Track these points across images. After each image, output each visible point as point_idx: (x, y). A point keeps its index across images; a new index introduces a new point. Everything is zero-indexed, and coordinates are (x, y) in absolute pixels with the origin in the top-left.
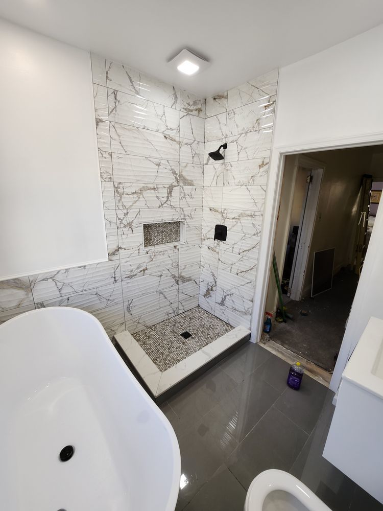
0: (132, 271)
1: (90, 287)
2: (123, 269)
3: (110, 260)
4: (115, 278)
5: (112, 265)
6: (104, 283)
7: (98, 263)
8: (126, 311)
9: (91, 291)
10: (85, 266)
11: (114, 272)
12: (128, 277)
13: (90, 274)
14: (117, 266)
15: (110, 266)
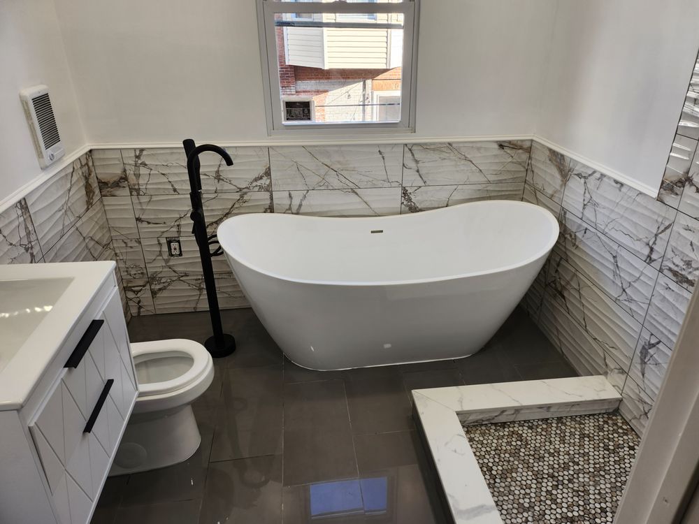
0: (688, 263)
1: (613, 234)
2: (674, 244)
3: (660, 199)
4: (652, 250)
5: (659, 215)
6: (632, 246)
7: (641, 193)
8: (638, 352)
9: (611, 244)
10: (622, 185)
11: (656, 235)
12: (675, 274)
13: (623, 206)
14: (667, 224)
15: (654, 213)
